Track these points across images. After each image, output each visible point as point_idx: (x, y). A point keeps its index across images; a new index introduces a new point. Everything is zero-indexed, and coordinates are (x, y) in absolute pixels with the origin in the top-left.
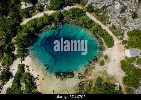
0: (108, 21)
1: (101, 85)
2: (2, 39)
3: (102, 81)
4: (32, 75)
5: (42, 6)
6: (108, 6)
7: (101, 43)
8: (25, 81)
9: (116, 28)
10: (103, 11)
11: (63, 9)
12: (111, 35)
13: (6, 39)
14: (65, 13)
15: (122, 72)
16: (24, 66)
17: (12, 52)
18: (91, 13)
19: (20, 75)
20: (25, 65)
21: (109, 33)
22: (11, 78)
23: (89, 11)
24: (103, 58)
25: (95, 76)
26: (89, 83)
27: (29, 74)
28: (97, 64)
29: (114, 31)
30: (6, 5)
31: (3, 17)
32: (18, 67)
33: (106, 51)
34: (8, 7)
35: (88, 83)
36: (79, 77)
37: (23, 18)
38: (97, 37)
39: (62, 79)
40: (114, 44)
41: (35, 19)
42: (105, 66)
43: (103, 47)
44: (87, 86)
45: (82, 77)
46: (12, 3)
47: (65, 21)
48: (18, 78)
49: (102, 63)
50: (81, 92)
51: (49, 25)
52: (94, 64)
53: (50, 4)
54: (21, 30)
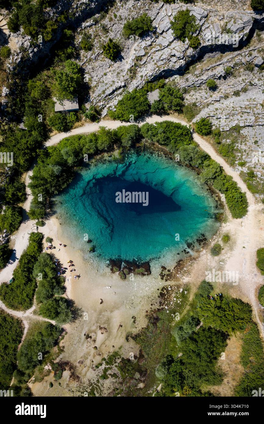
0: (240, 159)
1: (209, 297)
2: (4, 173)
3: (212, 289)
4: (58, 260)
5: (98, 109)
6: (244, 127)
7: (219, 205)
8: (44, 273)
9: (257, 176)
10: (232, 136)
11: (143, 120)
12: (243, 191)
13: (11, 174)
14: (148, 131)
15: (258, 274)
16: (43, 237)
17: (20, 205)
18: (205, 137)
19: (32, 257)
20: (46, 237)
21: (239, 186)
22: (11, 261)
23: (201, 132)
24: (220, 239)
25: (198, 277)
26: (183, 292)
27: (51, 257)
28: (204, 251)
29: (250, 182)
30: (20, 100)
31: (11, 125)
32: (30, 240)
33: (228, 224)
34: (23, 106)
35: (181, 290)
36: (162, 276)
37: (51, 131)
38: (212, 192)
39: (124, 277)
40: (247, 211)
41: (80, 137)
42: (221, 257)
43: (222, 214)
44: (177, 298)
45: (168, 275)
46: (34, 97)
47: (144, 147)
48: (28, 263)
49: (216, 251)
50: (162, 309)
51: (107, 152)
52: (198, 251)
53: (115, 107)
54: (47, 158)
